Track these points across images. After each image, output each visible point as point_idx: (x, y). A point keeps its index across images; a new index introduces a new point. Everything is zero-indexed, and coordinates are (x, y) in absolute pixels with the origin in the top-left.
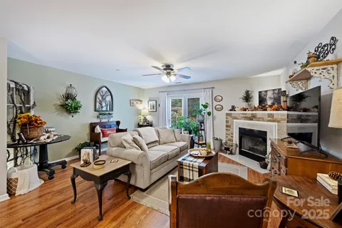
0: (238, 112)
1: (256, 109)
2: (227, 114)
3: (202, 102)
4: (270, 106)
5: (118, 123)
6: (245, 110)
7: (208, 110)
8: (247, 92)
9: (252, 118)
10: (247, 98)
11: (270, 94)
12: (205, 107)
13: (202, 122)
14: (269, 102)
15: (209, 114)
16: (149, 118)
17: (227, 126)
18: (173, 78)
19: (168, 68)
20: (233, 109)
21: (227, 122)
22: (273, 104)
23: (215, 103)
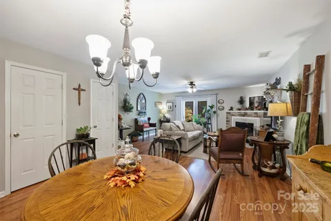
0: (235, 111)
1: (247, 109)
2: (227, 113)
3: (209, 104)
4: (256, 107)
5: (149, 119)
6: (240, 110)
7: (214, 110)
8: (241, 98)
9: (245, 115)
10: (242, 101)
11: (256, 99)
12: (212, 107)
13: (209, 118)
14: (256, 105)
15: (215, 112)
16: (167, 116)
17: (227, 121)
18: (195, 90)
19: (192, 84)
20: (232, 109)
21: (227, 118)
22: (258, 106)
23: (219, 105)
